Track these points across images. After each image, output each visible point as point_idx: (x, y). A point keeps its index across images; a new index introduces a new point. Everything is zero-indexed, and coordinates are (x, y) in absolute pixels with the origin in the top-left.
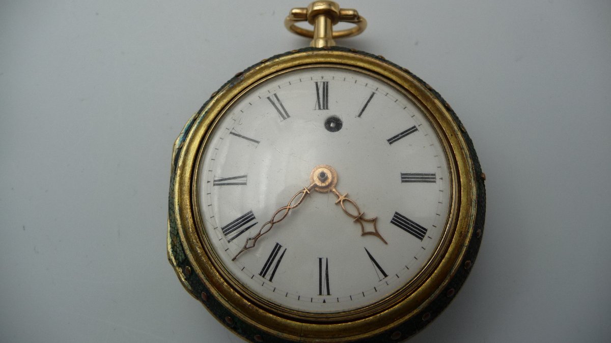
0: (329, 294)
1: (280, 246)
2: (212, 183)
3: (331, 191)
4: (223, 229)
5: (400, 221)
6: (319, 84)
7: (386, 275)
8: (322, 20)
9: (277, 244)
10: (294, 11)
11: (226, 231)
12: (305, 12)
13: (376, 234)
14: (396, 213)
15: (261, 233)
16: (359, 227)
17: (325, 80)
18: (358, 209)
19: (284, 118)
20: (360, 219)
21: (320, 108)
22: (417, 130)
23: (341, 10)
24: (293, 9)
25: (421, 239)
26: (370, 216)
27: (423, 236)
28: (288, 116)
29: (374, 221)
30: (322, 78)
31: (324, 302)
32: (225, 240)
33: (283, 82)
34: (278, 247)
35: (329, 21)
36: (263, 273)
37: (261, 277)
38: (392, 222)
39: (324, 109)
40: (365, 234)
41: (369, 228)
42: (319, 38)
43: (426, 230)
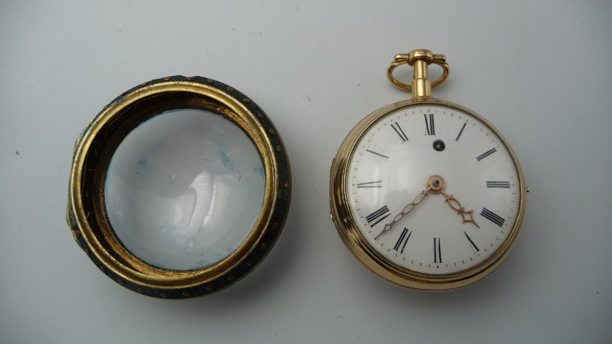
0: (441, 262)
1: (407, 230)
2: (356, 186)
3: (441, 193)
4: (366, 218)
5: (487, 214)
6: (427, 115)
7: (478, 250)
8: (419, 63)
9: (405, 229)
10: (398, 57)
11: (369, 219)
12: (407, 57)
13: (472, 221)
14: (484, 208)
15: (396, 221)
16: (460, 217)
17: (431, 113)
18: (459, 205)
19: (405, 141)
20: (461, 212)
21: (429, 134)
22: (496, 151)
23: (434, 55)
24: (397, 55)
25: (501, 226)
26: (467, 210)
27: (502, 224)
28: (407, 139)
29: (470, 213)
30: (429, 111)
31: (438, 267)
32: (369, 225)
33: (400, 113)
34: (405, 231)
35: (425, 63)
36: (396, 248)
37: (395, 251)
38: (481, 214)
39: (432, 134)
40: (465, 221)
41: (467, 217)
42: (418, 79)
43: (504, 220)
